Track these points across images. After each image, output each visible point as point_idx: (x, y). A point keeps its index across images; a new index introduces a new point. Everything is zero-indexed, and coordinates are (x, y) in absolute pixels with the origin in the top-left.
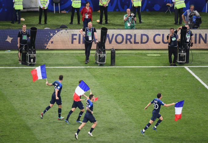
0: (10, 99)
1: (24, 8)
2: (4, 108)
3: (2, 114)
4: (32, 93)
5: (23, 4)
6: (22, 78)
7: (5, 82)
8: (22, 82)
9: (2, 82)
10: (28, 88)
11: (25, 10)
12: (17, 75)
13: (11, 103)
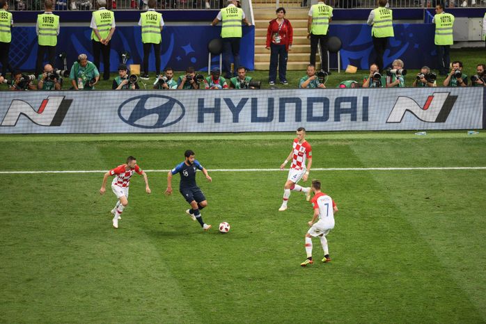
0: (425, 235)
1: (455, 42)
2: (412, 254)
3: (407, 267)
4: (472, 223)
5: (454, 34)
6: (451, 191)
7: (415, 200)
8: (450, 199)
9: (408, 199)
10: (465, 212)
11: (458, 46)
12: (441, 184)
13: (426, 244)
